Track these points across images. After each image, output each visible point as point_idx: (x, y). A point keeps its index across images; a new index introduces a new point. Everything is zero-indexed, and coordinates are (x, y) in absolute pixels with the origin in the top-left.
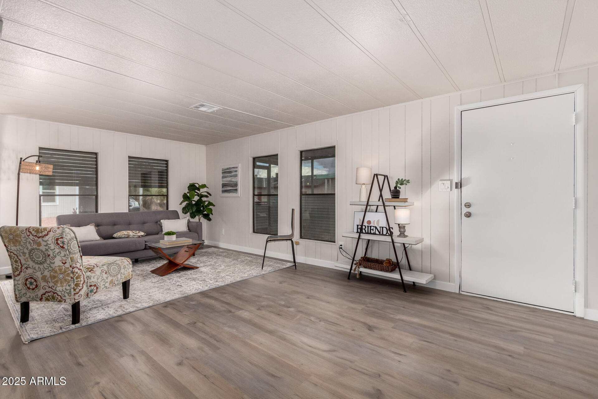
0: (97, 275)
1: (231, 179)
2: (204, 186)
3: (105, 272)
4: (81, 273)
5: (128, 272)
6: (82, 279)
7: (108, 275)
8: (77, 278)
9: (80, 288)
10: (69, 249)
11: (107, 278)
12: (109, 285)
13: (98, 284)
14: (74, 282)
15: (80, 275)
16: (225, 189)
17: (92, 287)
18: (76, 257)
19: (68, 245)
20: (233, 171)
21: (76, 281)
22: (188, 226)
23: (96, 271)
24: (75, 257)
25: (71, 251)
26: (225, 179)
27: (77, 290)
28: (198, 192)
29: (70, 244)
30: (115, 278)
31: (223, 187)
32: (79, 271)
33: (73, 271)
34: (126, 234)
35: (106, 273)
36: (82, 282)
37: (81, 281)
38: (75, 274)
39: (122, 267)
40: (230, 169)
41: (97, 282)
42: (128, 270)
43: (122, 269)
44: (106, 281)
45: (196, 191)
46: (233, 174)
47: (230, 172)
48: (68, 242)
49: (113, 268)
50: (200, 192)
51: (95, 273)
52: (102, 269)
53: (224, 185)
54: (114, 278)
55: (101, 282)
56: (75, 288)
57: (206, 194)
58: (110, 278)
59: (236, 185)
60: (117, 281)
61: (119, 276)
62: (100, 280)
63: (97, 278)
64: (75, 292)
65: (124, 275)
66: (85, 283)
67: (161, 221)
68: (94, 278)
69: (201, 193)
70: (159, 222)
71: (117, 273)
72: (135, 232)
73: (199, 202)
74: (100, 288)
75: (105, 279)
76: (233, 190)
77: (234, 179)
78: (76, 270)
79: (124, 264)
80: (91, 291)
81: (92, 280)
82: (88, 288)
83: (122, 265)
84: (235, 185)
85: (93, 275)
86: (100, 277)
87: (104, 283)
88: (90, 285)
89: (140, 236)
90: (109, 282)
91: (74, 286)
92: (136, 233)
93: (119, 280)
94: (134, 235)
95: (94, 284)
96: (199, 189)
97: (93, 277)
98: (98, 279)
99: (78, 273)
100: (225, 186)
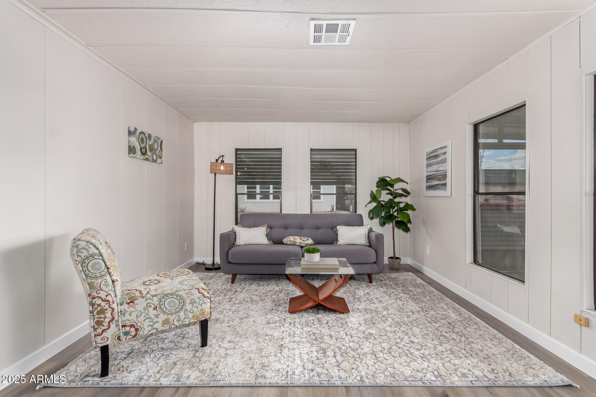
0: (137, 311)
1: (438, 167)
2: (399, 180)
3: (153, 306)
4: (107, 306)
5: (199, 309)
6: (108, 315)
7: (159, 312)
8: (98, 313)
9: (103, 328)
10: (85, 270)
11: (157, 316)
12: (162, 326)
13: (139, 324)
14: (94, 319)
15: (104, 308)
16: (430, 184)
17: (127, 329)
18: (98, 283)
19: (84, 265)
20: (441, 153)
21: (98, 318)
22: (369, 237)
23: (137, 304)
24: (95, 283)
25: (88, 274)
26: (429, 169)
27: (99, 331)
28: (392, 189)
29: (86, 264)
30: (174, 316)
31: (427, 182)
32: (103, 304)
33: (93, 303)
34: (292, 240)
35: (155, 309)
36: (107, 320)
37: (105, 318)
38: (96, 306)
39: (188, 301)
40: (437, 152)
41: (137, 322)
42: (199, 306)
43: (187, 304)
44: (154, 321)
45: (389, 187)
46: (440, 159)
47: (437, 156)
48: (84, 261)
49: (169, 303)
50: (393, 189)
51: (135, 308)
52: (149, 301)
53: (429, 177)
54: (171, 318)
55: (144, 321)
56: (96, 327)
57: (401, 192)
58: (162, 317)
59: (445, 176)
60: (178, 321)
61: (182, 314)
62: (141, 319)
63: (137, 315)
64: (96, 333)
65: (191, 313)
66: (114, 321)
67: (338, 227)
68: (130, 315)
69: (395, 190)
70: (334, 228)
71: (177, 310)
72: (303, 239)
73: (391, 204)
74: (142, 329)
75: (153, 317)
76: (440, 185)
77: (441, 168)
78: (99, 301)
79: (192, 297)
80: (127, 334)
81: (127, 317)
82: (119, 329)
83: (188, 297)
84: (443, 177)
85: (131, 309)
86: (144, 314)
87: (151, 324)
88: (124, 324)
89: (308, 245)
90: (161, 322)
91: (95, 325)
92: (304, 241)
93: (182, 320)
94: (301, 243)
95: (130, 324)
96: (392, 186)
97: (129, 312)
98: (137, 317)
99: (101, 306)
100: (430, 179)
